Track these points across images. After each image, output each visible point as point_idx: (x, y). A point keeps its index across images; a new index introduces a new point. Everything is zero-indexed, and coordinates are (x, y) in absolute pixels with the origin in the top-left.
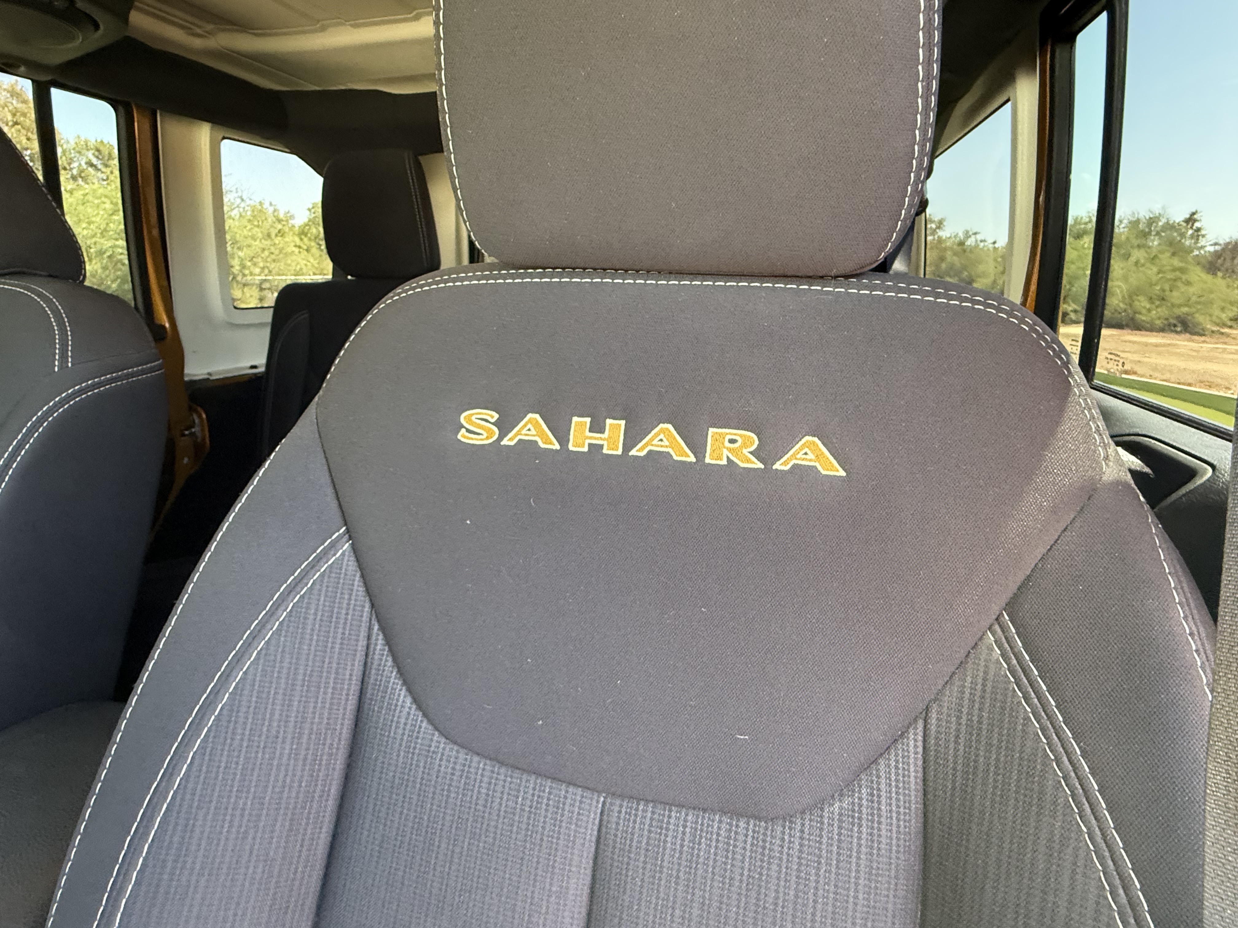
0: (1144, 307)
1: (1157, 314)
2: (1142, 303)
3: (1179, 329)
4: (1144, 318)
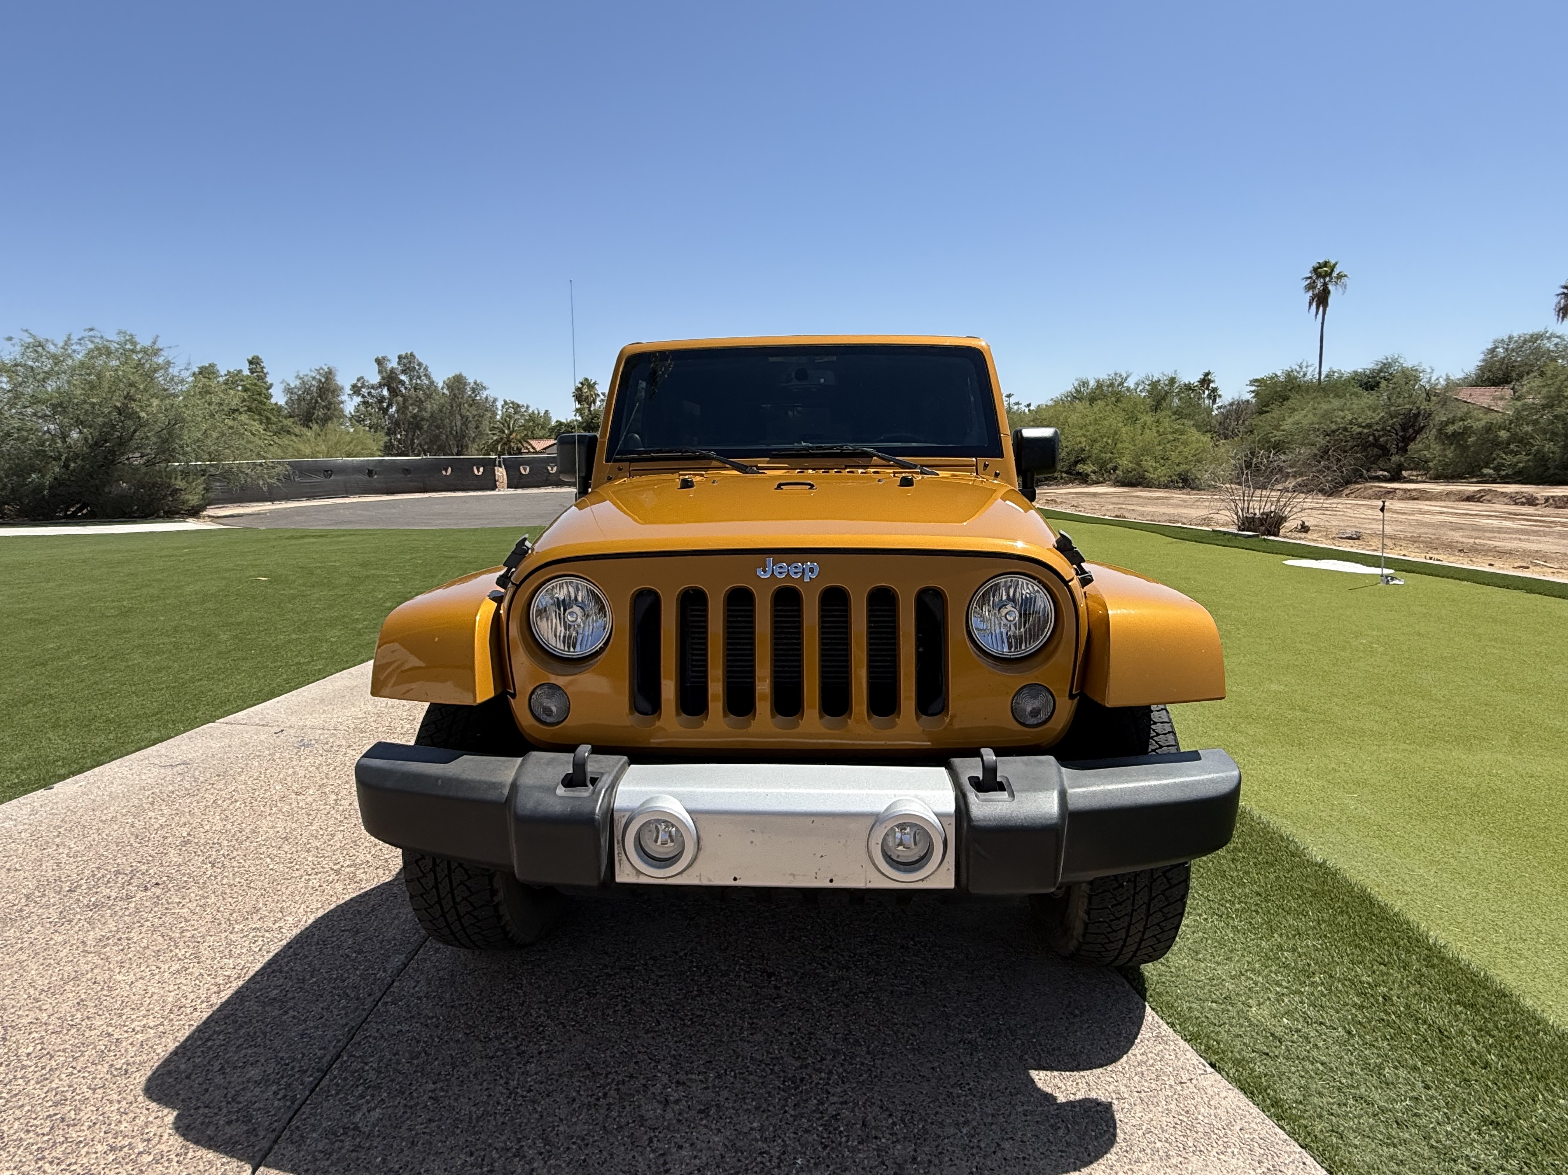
0: (1152, 466)
1: (1161, 473)
2: (1148, 463)
3: (1181, 485)
4: (1151, 476)
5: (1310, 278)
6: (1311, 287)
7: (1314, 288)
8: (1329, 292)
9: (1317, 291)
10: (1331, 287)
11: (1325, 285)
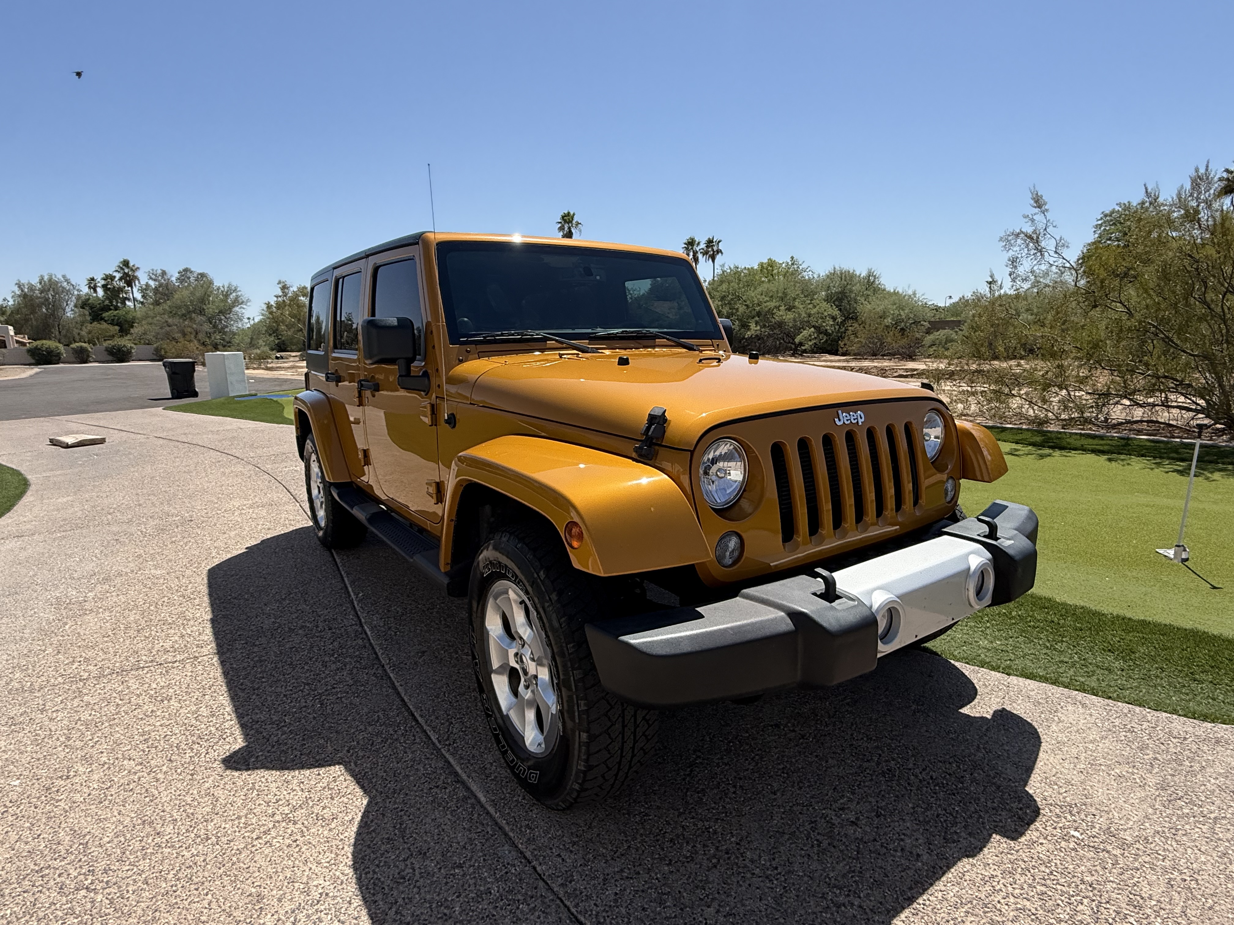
5: (560, 223)
6: (561, 229)
7: (564, 229)
8: (572, 234)
9: (565, 232)
10: (573, 230)
11: (569, 228)
